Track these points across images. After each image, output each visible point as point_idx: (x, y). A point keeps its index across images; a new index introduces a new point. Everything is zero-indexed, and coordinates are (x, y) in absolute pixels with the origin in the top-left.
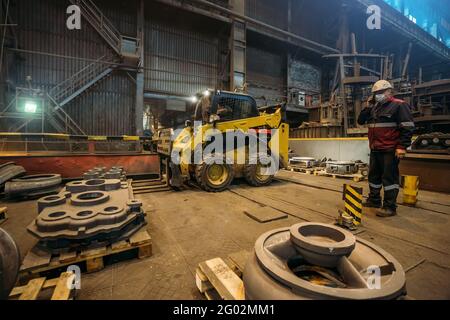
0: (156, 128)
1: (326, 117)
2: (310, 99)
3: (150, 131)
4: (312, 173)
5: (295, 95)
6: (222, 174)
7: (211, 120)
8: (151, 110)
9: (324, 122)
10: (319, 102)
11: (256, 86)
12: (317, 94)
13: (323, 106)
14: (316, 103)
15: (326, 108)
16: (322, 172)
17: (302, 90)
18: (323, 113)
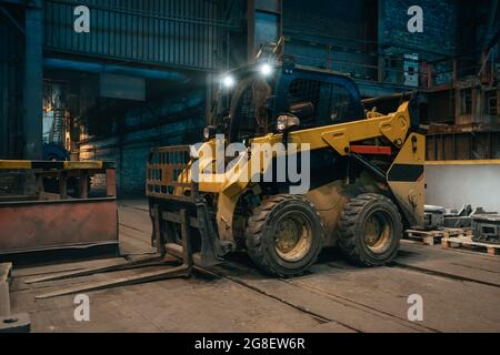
0: (75, 138)
1: (469, 111)
2: (429, 70)
3: (60, 145)
4: (438, 240)
5: (396, 63)
6: (297, 240)
7: (281, 126)
8: (62, 98)
9: (465, 124)
10: (452, 76)
11: (306, 44)
12: (447, 58)
13: (460, 85)
14: (445, 79)
15: (468, 91)
16: (462, 239)
17: (412, 51)
18: (460, 102)
